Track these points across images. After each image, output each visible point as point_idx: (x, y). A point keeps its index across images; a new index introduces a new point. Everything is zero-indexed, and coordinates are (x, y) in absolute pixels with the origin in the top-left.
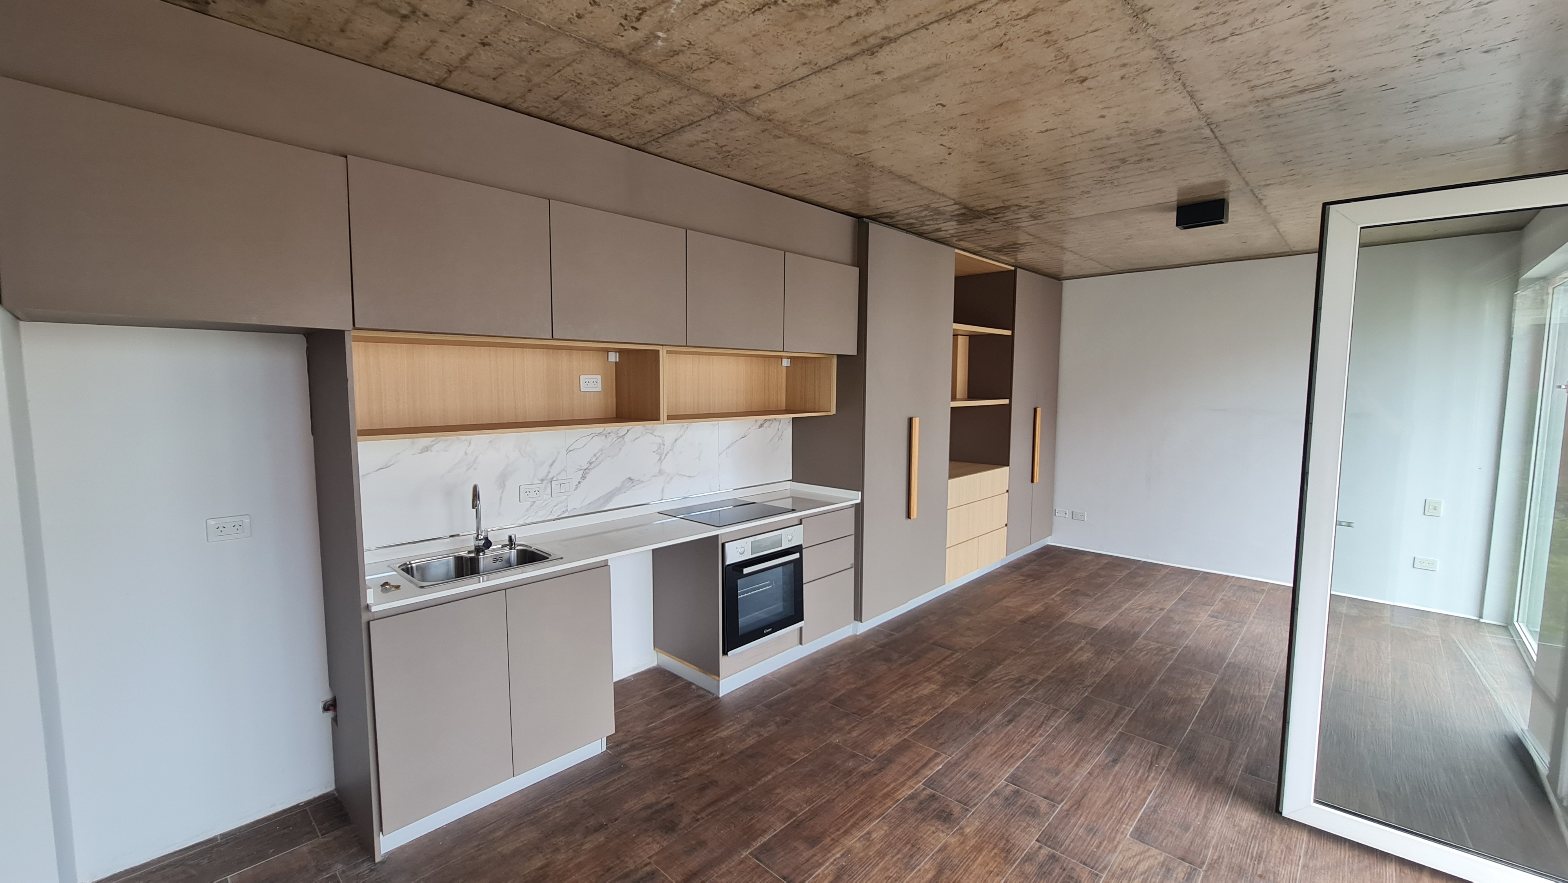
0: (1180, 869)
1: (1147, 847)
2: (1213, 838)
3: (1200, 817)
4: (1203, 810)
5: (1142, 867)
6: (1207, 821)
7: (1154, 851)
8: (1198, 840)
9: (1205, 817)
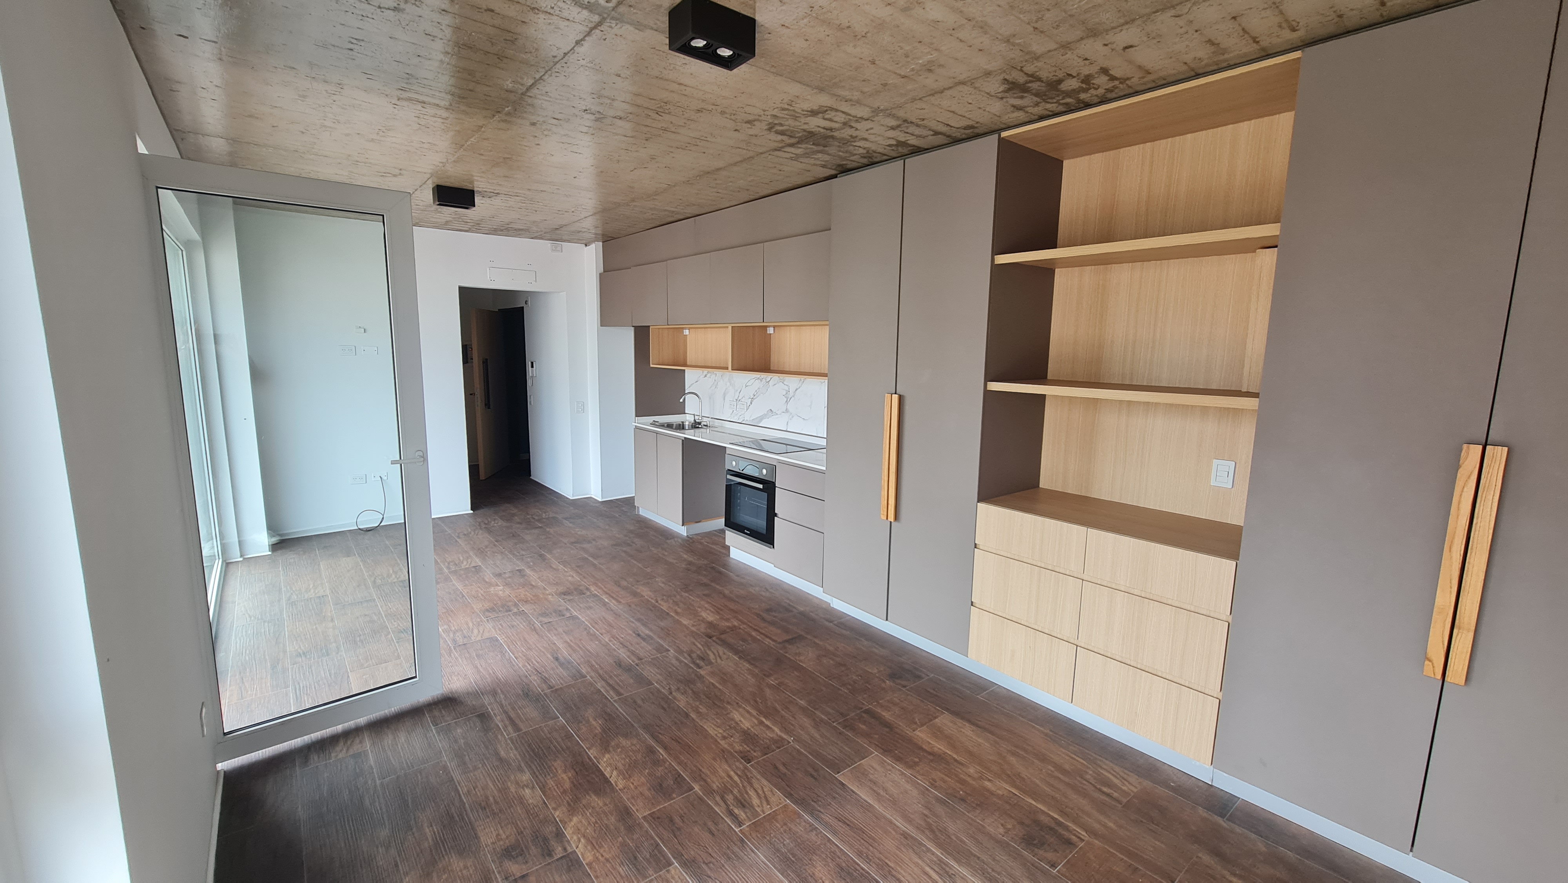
0: (461, 641)
1: (484, 638)
2: (462, 661)
3: (479, 665)
4: (481, 670)
5: (476, 631)
6: (473, 665)
7: (479, 638)
8: (467, 655)
9: (476, 667)
